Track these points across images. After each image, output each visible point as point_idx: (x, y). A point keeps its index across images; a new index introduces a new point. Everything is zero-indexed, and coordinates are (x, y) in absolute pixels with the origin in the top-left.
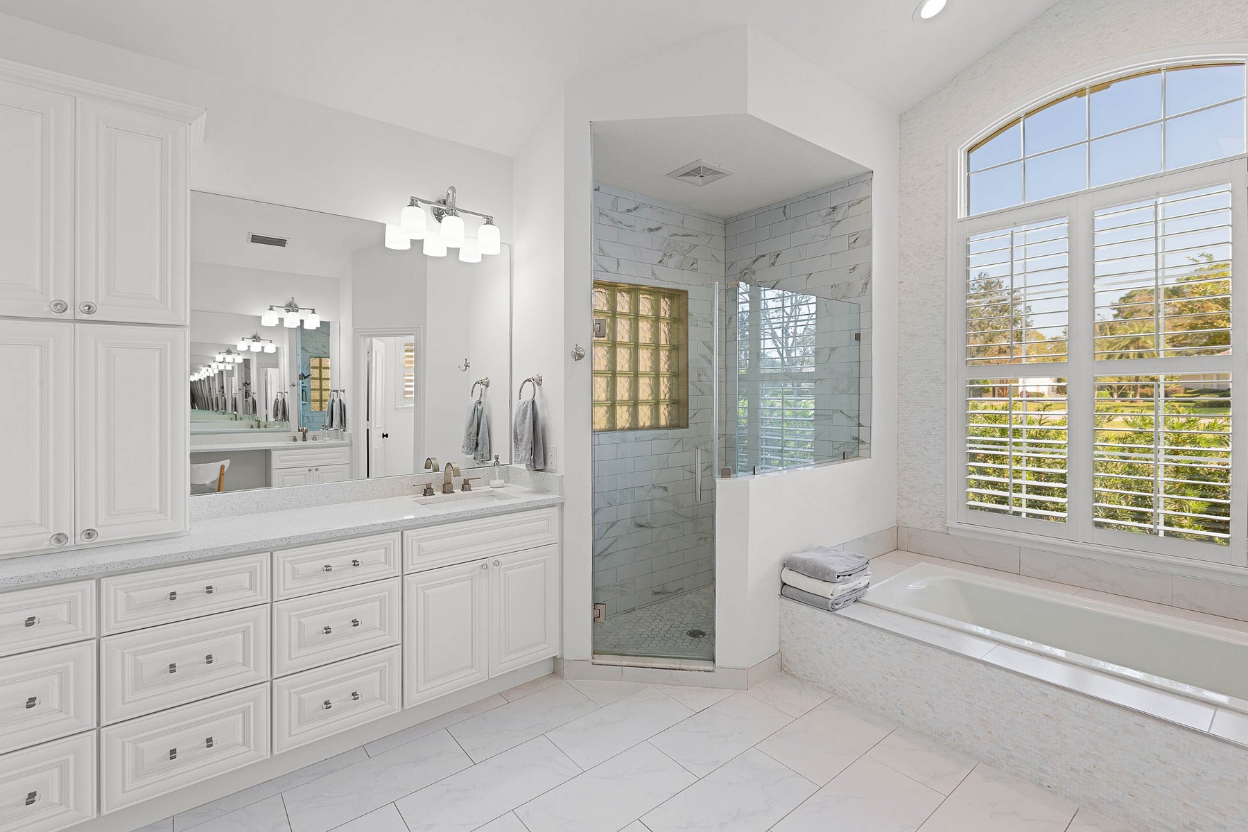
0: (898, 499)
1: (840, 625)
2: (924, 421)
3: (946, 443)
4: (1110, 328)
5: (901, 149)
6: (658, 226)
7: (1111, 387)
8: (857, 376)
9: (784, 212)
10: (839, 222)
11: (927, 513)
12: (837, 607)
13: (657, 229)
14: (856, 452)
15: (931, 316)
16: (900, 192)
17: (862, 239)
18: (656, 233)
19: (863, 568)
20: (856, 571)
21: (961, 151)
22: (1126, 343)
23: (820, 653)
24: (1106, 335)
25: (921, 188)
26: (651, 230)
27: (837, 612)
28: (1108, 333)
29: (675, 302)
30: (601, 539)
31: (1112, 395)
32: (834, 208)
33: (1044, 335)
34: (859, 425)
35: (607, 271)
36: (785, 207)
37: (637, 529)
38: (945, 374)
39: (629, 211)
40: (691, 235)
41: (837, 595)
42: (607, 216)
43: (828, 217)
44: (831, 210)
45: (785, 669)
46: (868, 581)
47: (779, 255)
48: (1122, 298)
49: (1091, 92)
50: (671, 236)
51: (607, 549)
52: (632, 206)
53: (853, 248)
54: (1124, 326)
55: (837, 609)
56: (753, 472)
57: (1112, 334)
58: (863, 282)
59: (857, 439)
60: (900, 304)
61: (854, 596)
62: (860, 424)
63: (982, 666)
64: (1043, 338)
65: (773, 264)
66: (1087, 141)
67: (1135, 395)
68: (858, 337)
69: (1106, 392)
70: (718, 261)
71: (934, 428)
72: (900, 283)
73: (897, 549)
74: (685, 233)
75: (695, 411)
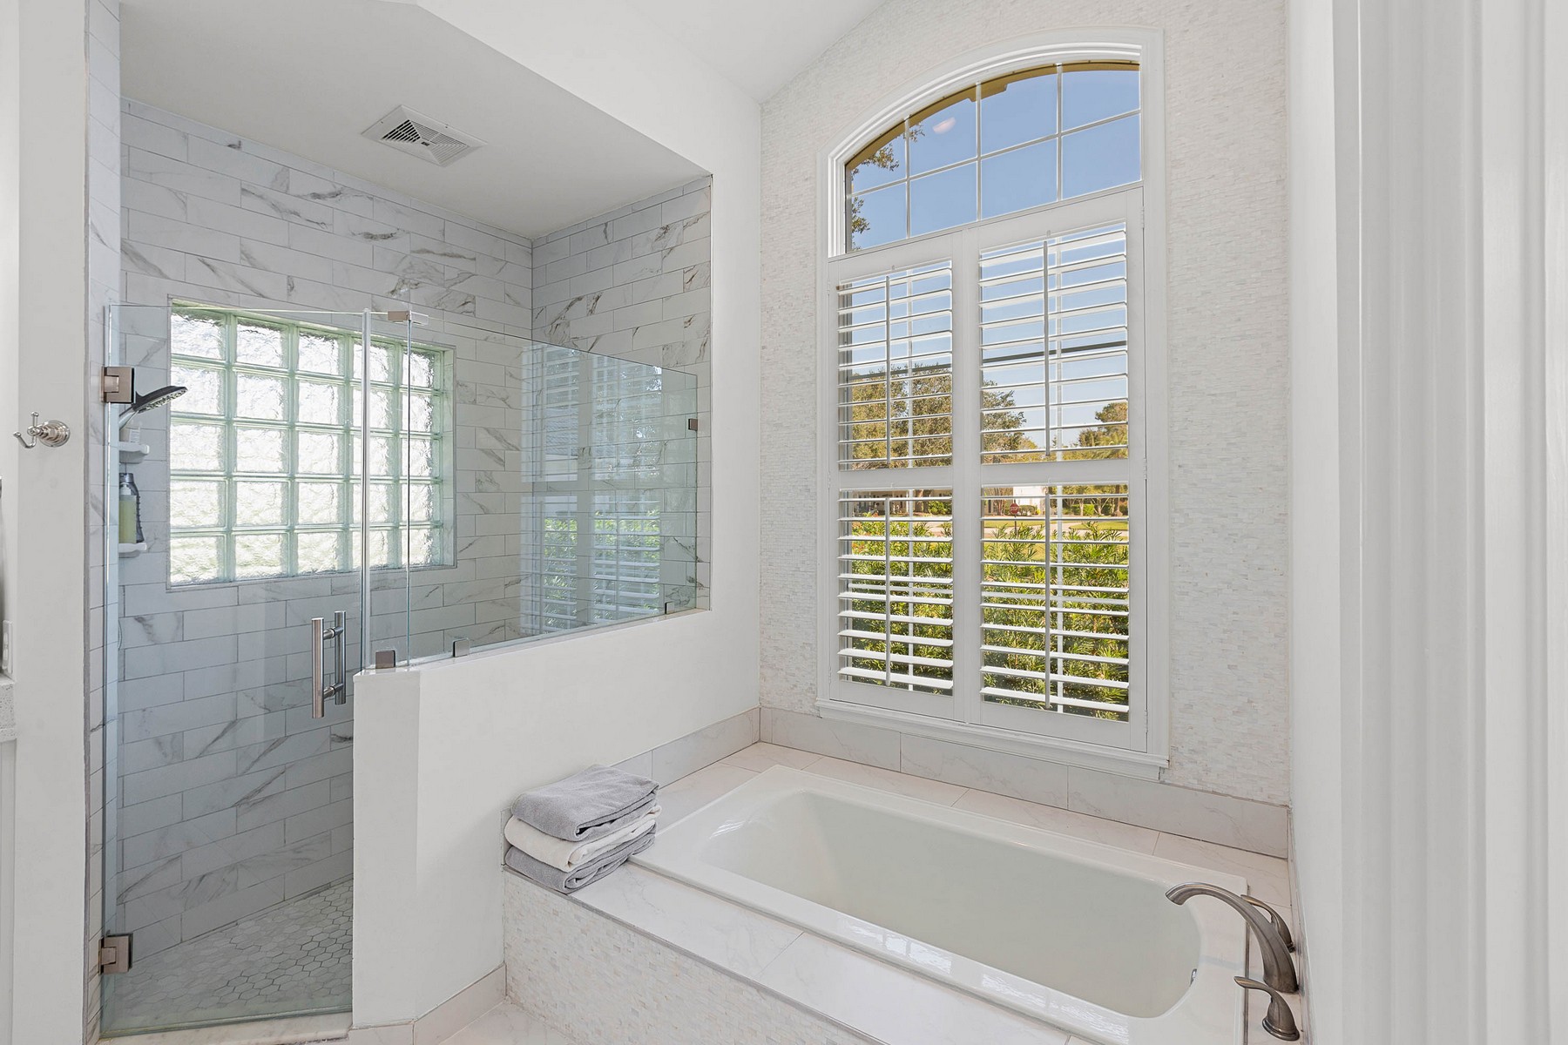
0: (761, 667)
1: (578, 918)
2: (791, 550)
3: (816, 583)
4: (1095, 438)
5: (763, 152)
6: (388, 231)
7: (1095, 500)
8: (694, 485)
9: (605, 232)
10: (672, 249)
11: (795, 686)
12: (578, 884)
13: (386, 237)
14: (692, 601)
15: (798, 399)
16: (762, 215)
17: (697, 277)
18: (380, 243)
19: (643, 802)
20: (628, 810)
21: (832, 161)
22: (1108, 454)
23: (554, 966)
24: (1091, 445)
25: (787, 211)
26: (371, 237)
27: (575, 895)
28: (1093, 443)
29: (438, 364)
30: (244, 773)
31: (1096, 507)
32: (666, 229)
33: (1036, 444)
34: (697, 560)
35: (261, 296)
36: (606, 224)
37: (336, 745)
38: (816, 483)
39: (316, 196)
40: (460, 257)
41: (578, 863)
42: (261, 197)
43: (659, 242)
44: (662, 231)
45: (512, 994)
46: (653, 822)
47: (598, 298)
48: (1105, 408)
49: (985, 95)
50: (419, 252)
51: (260, 791)
52: (326, 188)
53: (689, 290)
54: (1108, 437)
55: (578, 889)
56: (452, 653)
57: (1096, 445)
58: (701, 340)
59: (693, 580)
60: (763, 379)
61: (622, 854)
62: (697, 557)
63: (754, 992)
64: (1035, 447)
65: (591, 311)
66: (976, 159)
67: (1115, 510)
68: (693, 425)
69: (1092, 506)
70: (518, 304)
71: (803, 562)
72: (764, 348)
73: (760, 741)
74: (448, 251)
75: (470, 540)
